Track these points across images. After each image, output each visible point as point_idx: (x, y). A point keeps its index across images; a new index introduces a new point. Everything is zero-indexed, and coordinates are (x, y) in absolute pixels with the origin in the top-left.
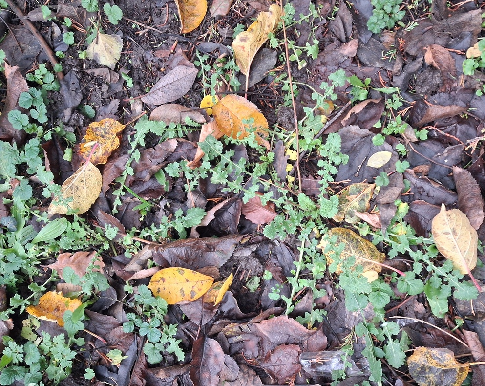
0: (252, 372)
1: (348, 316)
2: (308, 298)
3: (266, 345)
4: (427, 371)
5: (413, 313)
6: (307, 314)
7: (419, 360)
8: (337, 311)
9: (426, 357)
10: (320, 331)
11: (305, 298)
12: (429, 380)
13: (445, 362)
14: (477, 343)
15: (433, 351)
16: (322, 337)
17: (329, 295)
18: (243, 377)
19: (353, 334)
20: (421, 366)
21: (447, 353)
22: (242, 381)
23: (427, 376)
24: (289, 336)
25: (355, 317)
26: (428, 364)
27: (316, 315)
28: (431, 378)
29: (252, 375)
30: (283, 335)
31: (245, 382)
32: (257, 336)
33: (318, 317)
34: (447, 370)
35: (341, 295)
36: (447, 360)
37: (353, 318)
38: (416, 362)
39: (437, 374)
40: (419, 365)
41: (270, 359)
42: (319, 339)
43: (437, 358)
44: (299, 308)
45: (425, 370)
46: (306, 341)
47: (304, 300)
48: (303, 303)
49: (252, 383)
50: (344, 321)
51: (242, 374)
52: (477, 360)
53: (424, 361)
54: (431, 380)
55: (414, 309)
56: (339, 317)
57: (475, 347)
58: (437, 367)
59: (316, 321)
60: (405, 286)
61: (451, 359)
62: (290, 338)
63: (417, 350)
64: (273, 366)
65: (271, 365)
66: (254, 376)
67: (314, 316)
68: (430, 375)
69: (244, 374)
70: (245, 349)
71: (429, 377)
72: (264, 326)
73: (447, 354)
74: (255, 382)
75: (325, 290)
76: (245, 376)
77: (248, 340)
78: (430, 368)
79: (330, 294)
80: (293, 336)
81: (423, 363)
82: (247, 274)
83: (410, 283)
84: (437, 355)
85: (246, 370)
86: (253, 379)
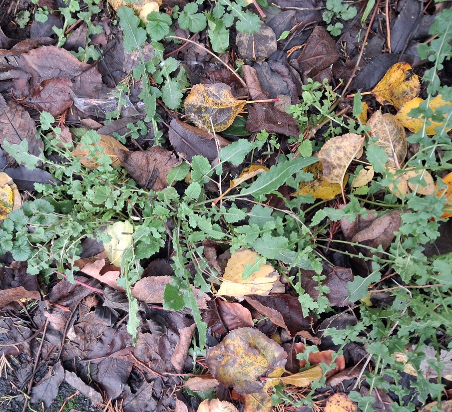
0: (20, 108)
1: (126, 59)
2: (82, 31)
3: (37, 82)
4: (203, 111)
5: (194, 55)
6: (80, 49)
7: (196, 100)
8: (115, 53)
9: (203, 97)
10: (94, 68)
11: (78, 30)
12: (204, 119)
13: (221, 99)
14: (255, 79)
15: (210, 88)
16: (96, 75)
17: (106, 34)
18: (10, 111)
19: (131, 77)
20: (197, 107)
21: (224, 88)
22: (9, 115)
23: (202, 115)
24: (61, 71)
25: (134, 61)
26: (204, 105)
27: (91, 52)
28: (206, 117)
29: (20, 110)
30: (54, 69)
31: (11, 116)
32: (27, 73)
33: (93, 55)
34: (223, 109)
35: (120, 36)
36: (223, 97)
37: (131, 61)
38: (193, 103)
39: (212, 114)
40: (196, 106)
41: (40, 96)
42: (94, 77)
43: (214, 95)
44: (72, 41)
45: (201, 110)
46: (79, 78)
47: (77, 33)
48: (77, 36)
49: (19, 117)
50: (121, 64)
51: (9, 108)
52: (253, 98)
53: (201, 101)
54: (206, 119)
55: (195, 50)
56: (116, 59)
57: (253, 84)
58: (213, 107)
59: (91, 59)
60: (187, 21)
61: (228, 96)
62: (61, 73)
63: (194, 88)
64: (44, 103)
65: (41, 101)
66: (22, 111)
67: (88, 52)
68: (205, 115)
69: (11, 108)
70: (14, 88)
71: (204, 117)
72: (32, 57)
73: (224, 90)
74: (23, 116)
75: (102, 27)
76: (13, 110)
77: (17, 79)
78: (206, 109)
79: (108, 34)
80: (64, 71)
81: (199, 104)
82: (15, 6)
83: (192, 18)
84: (214, 92)
85: (14, 105)
86: (20, 114)
